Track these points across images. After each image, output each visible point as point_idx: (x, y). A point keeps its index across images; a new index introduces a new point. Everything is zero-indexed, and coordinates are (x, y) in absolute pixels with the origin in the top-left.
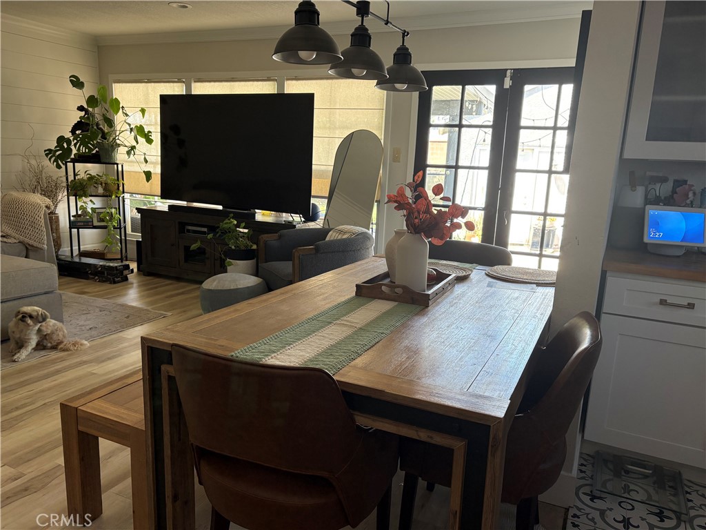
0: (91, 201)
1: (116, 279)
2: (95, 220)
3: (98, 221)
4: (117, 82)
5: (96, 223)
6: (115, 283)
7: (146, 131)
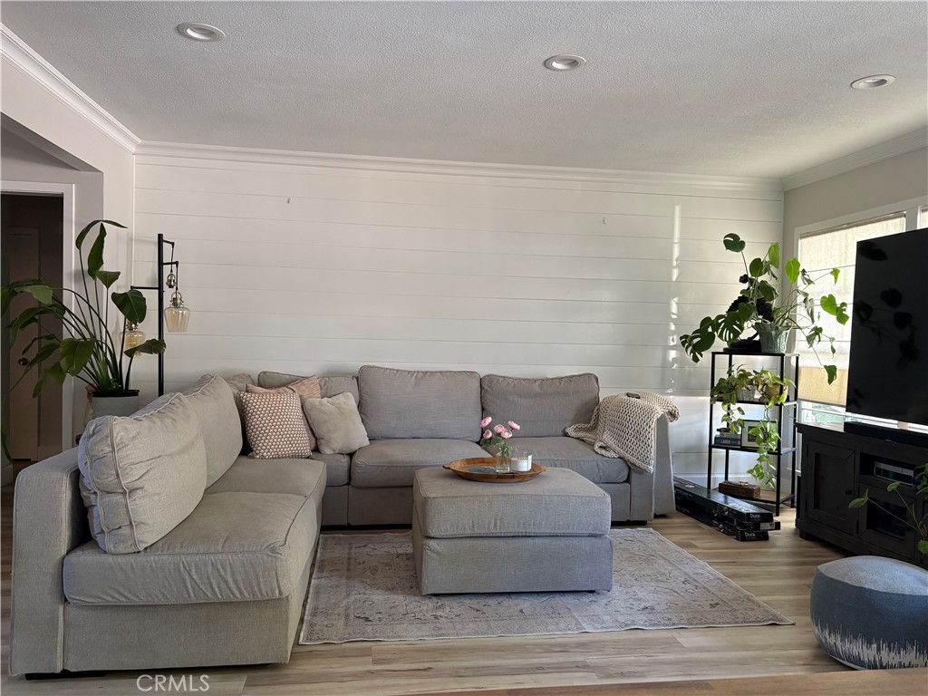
0: (739, 409)
1: (747, 534)
2: (745, 438)
3: (749, 440)
4: (805, 237)
5: (746, 443)
6: (743, 539)
7: (838, 303)
